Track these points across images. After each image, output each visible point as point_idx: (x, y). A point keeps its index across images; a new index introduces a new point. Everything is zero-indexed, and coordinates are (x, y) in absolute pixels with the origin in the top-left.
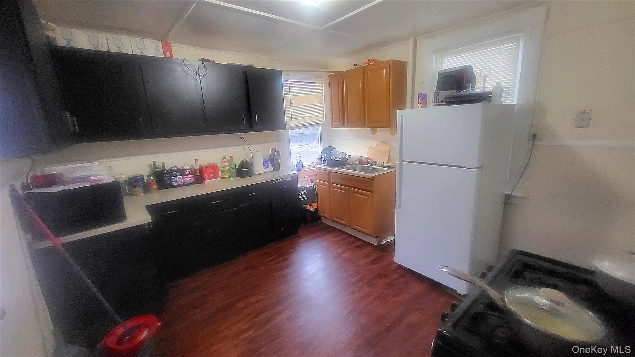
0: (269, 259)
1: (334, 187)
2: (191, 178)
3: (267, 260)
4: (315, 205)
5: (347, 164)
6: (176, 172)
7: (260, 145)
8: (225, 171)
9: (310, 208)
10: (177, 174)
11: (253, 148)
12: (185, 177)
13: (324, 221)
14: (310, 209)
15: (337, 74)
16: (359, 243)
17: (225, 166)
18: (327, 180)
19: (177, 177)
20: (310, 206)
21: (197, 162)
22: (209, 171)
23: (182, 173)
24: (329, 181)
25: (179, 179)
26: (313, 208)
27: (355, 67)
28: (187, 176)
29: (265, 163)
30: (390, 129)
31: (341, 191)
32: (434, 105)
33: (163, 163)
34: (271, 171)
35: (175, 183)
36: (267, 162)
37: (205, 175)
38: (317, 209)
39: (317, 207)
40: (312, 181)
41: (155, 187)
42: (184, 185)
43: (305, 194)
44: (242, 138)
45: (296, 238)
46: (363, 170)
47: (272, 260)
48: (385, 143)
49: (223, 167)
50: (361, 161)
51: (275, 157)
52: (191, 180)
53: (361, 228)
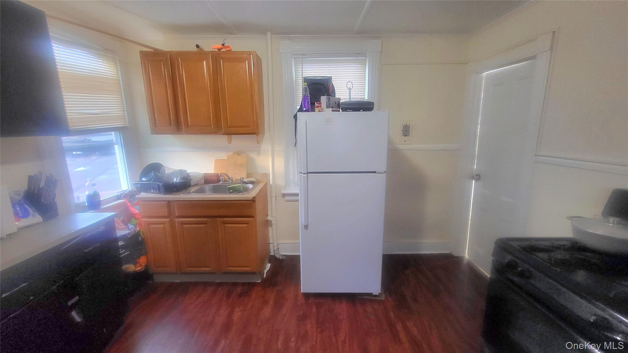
1: (183, 223)
4: (143, 260)
9: (136, 269)
13: (158, 279)
16: (239, 289)
18: (166, 214)
20: (135, 264)
24: (171, 215)
26: (141, 265)
30: (257, 135)
31: (195, 226)
32: (332, 110)
34: (37, 224)
38: (147, 266)
39: (147, 262)
43: (122, 247)
46: (216, 190)
48: (238, 154)
50: (207, 180)
53: (239, 269)
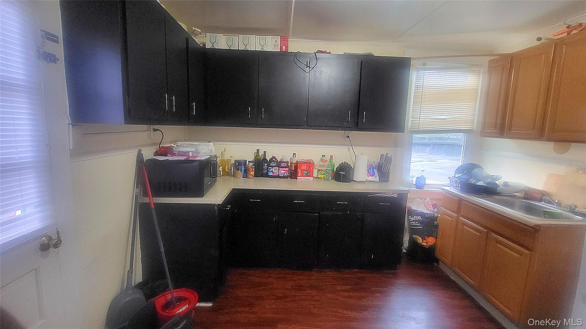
0: (344, 287)
1: (464, 224)
2: (285, 172)
3: (339, 288)
4: (431, 241)
5: (499, 194)
6: (273, 163)
7: (370, 148)
8: (322, 170)
10: (274, 165)
11: (358, 150)
12: (281, 169)
13: (442, 266)
14: (422, 244)
15: (504, 57)
17: (324, 166)
19: (274, 168)
20: (423, 239)
21: (294, 157)
22: (304, 167)
23: (279, 165)
24: (458, 212)
25: (275, 170)
27: (538, 43)
28: (282, 169)
29: (371, 170)
31: (474, 232)
33: (265, 152)
34: (376, 182)
35: (270, 174)
36: (373, 169)
37: (299, 170)
38: (433, 247)
39: (435, 245)
40: (434, 206)
41: (253, 173)
42: (278, 177)
43: (419, 221)
44: (348, 137)
45: (390, 276)
47: (347, 291)
49: (320, 166)
50: (528, 194)
51: (384, 165)
52: (286, 173)
